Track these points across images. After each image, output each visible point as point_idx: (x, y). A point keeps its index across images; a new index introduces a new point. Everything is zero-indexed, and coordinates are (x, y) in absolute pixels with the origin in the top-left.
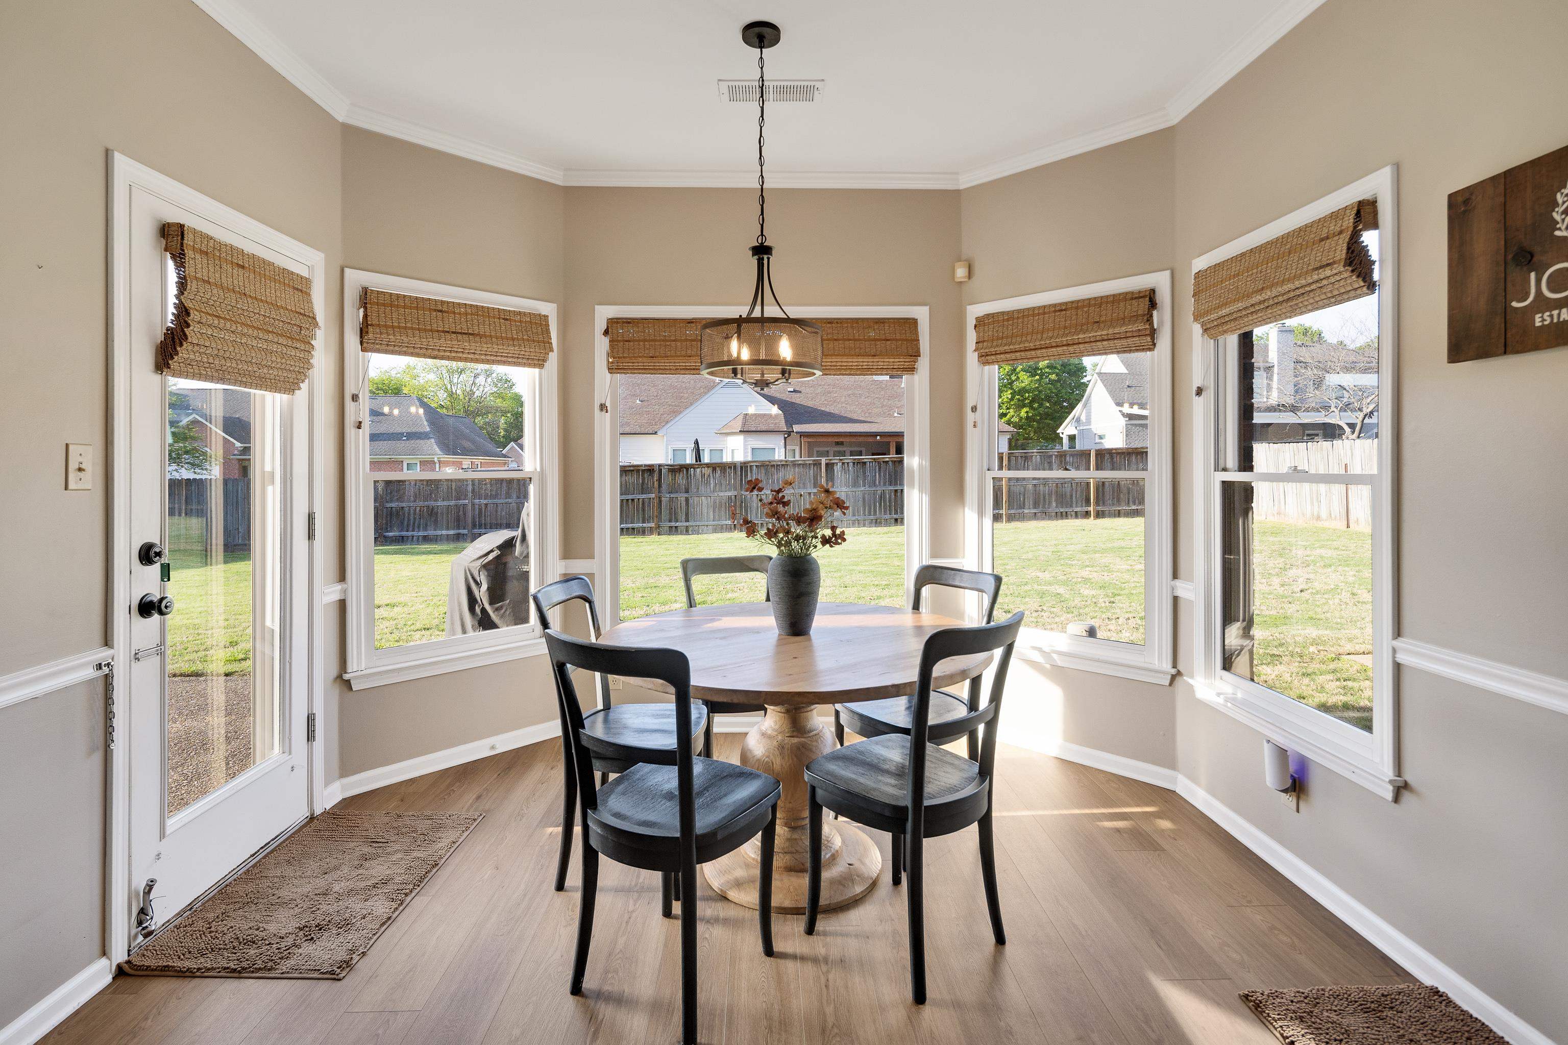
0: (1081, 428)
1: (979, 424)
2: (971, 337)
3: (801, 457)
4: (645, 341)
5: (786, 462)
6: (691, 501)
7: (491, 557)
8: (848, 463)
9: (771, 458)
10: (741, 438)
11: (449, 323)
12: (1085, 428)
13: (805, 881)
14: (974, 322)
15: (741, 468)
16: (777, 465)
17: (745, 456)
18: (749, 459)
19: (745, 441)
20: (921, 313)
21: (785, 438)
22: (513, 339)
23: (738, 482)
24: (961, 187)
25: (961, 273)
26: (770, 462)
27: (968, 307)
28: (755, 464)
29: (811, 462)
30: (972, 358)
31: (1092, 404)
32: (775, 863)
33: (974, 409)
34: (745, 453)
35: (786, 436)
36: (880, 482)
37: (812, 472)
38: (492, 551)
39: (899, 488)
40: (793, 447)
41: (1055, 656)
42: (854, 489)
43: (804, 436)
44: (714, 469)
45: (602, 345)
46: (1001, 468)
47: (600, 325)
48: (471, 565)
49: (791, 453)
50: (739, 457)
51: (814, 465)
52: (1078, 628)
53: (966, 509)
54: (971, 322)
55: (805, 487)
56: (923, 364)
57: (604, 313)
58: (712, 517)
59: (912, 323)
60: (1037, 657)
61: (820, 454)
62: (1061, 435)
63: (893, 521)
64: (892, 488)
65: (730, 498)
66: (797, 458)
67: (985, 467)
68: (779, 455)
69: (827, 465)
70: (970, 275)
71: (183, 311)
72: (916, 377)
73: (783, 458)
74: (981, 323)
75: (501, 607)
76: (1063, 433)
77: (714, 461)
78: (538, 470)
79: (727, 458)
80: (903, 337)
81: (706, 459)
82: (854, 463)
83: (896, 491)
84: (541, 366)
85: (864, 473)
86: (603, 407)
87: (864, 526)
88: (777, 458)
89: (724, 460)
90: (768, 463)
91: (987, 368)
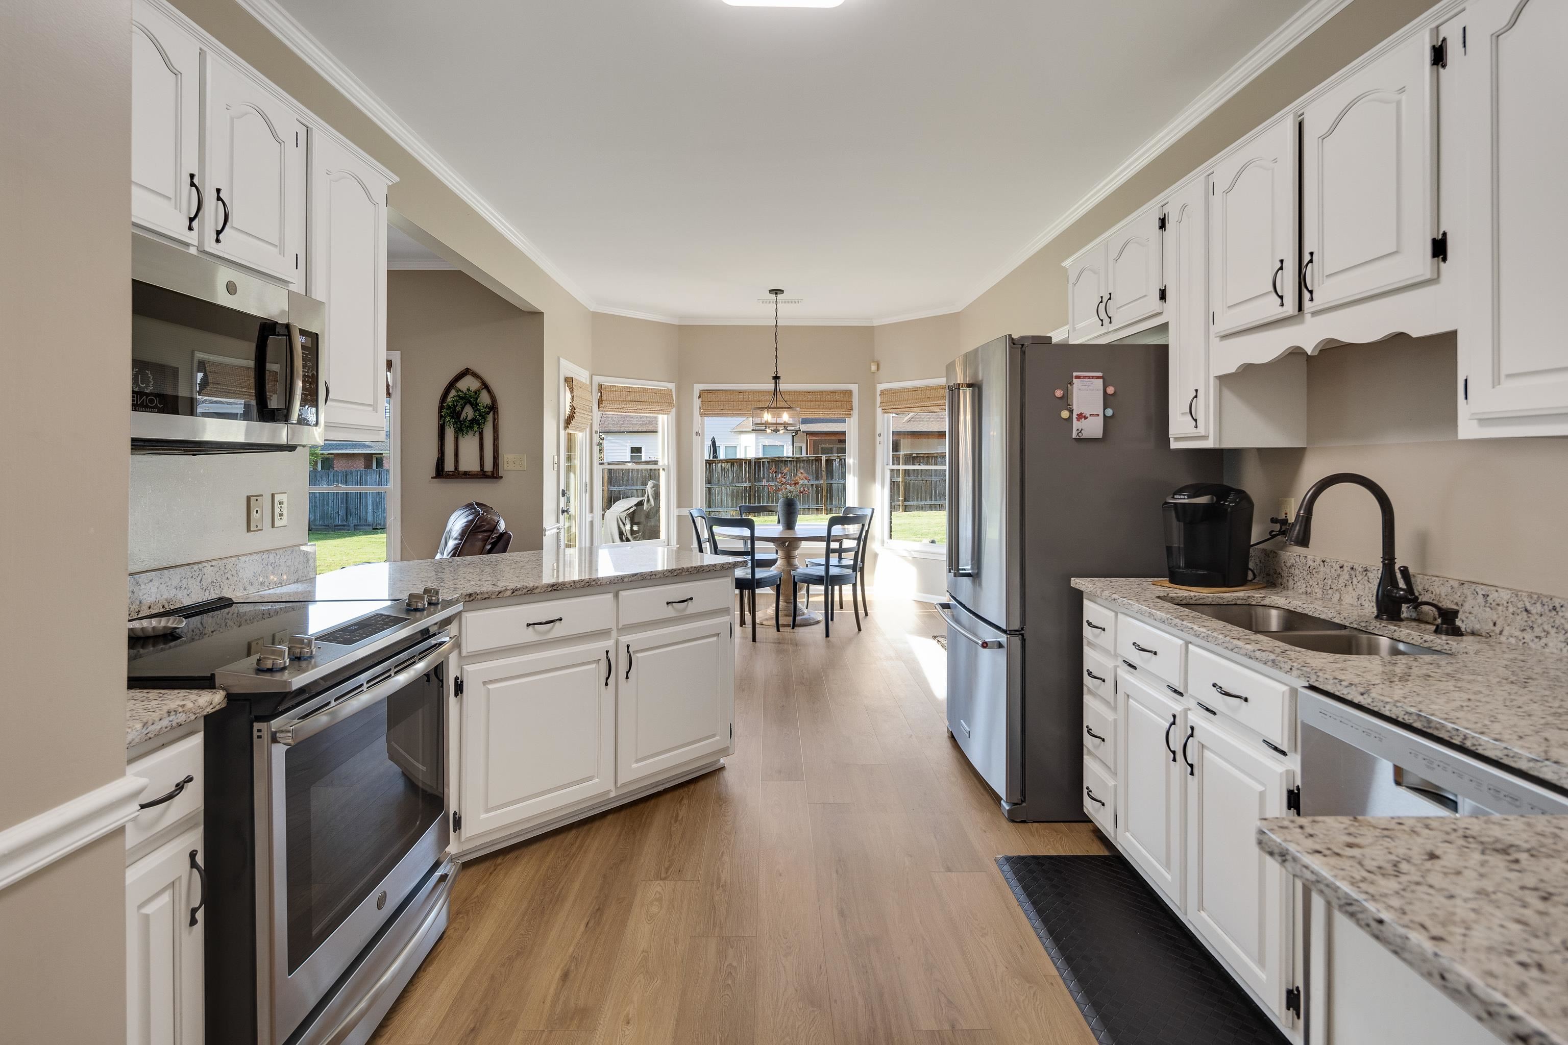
1: (882, 442)
2: (879, 399)
3: (807, 454)
4: (718, 401)
5: (793, 458)
6: (713, 491)
7: (631, 510)
9: (781, 455)
10: (753, 436)
11: (632, 397)
13: (791, 618)
14: (879, 393)
15: (755, 463)
16: (785, 461)
17: (757, 453)
18: (761, 455)
19: (757, 439)
20: (854, 388)
21: (793, 436)
22: (658, 402)
23: (753, 475)
24: (874, 325)
25: (874, 368)
26: (779, 458)
27: (878, 385)
28: (766, 460)
29: (814, 458)
30: (879, 411)
32: (780, 614)
33: (880, 435)
34: (757, 449)
35: (794, 434)
37: (814, 466)
38: (632, 507)
40: (800, 445)
41: (913, 553)
43: (810, 435)
44: (732, 464)
45: (697, 403)
46: (893, 464)
47: (696, 394)
48: (621, 514)
49: (798, 450)
50: (752, 454)
52: (926, 541)
53: (876, 484)
54: (878, 393)
56: (855, 413)
57: (698, 387)
58: (730, 504)
59: (849, 393)
60: (905, 554)
61: (824, 451)
65: (745, 488)
66: (804, 454)
67: (885, 464)
68: (788, 452)
69: (827, 460)
70: (878, 369)
71: (573, 409)
72: (852, 419)
73: (790, 455)
74: (883, 393)
75: (637, 536)
77: (730, 457)
78: (667, 464)
79: (740, 455)
80: (845, 400)
81: (722, 455)
84: (668, 414)
86: (697, 434)
88: (785, 455)
89: (738, 457)
90: (777, 459)
91: (886, 415)
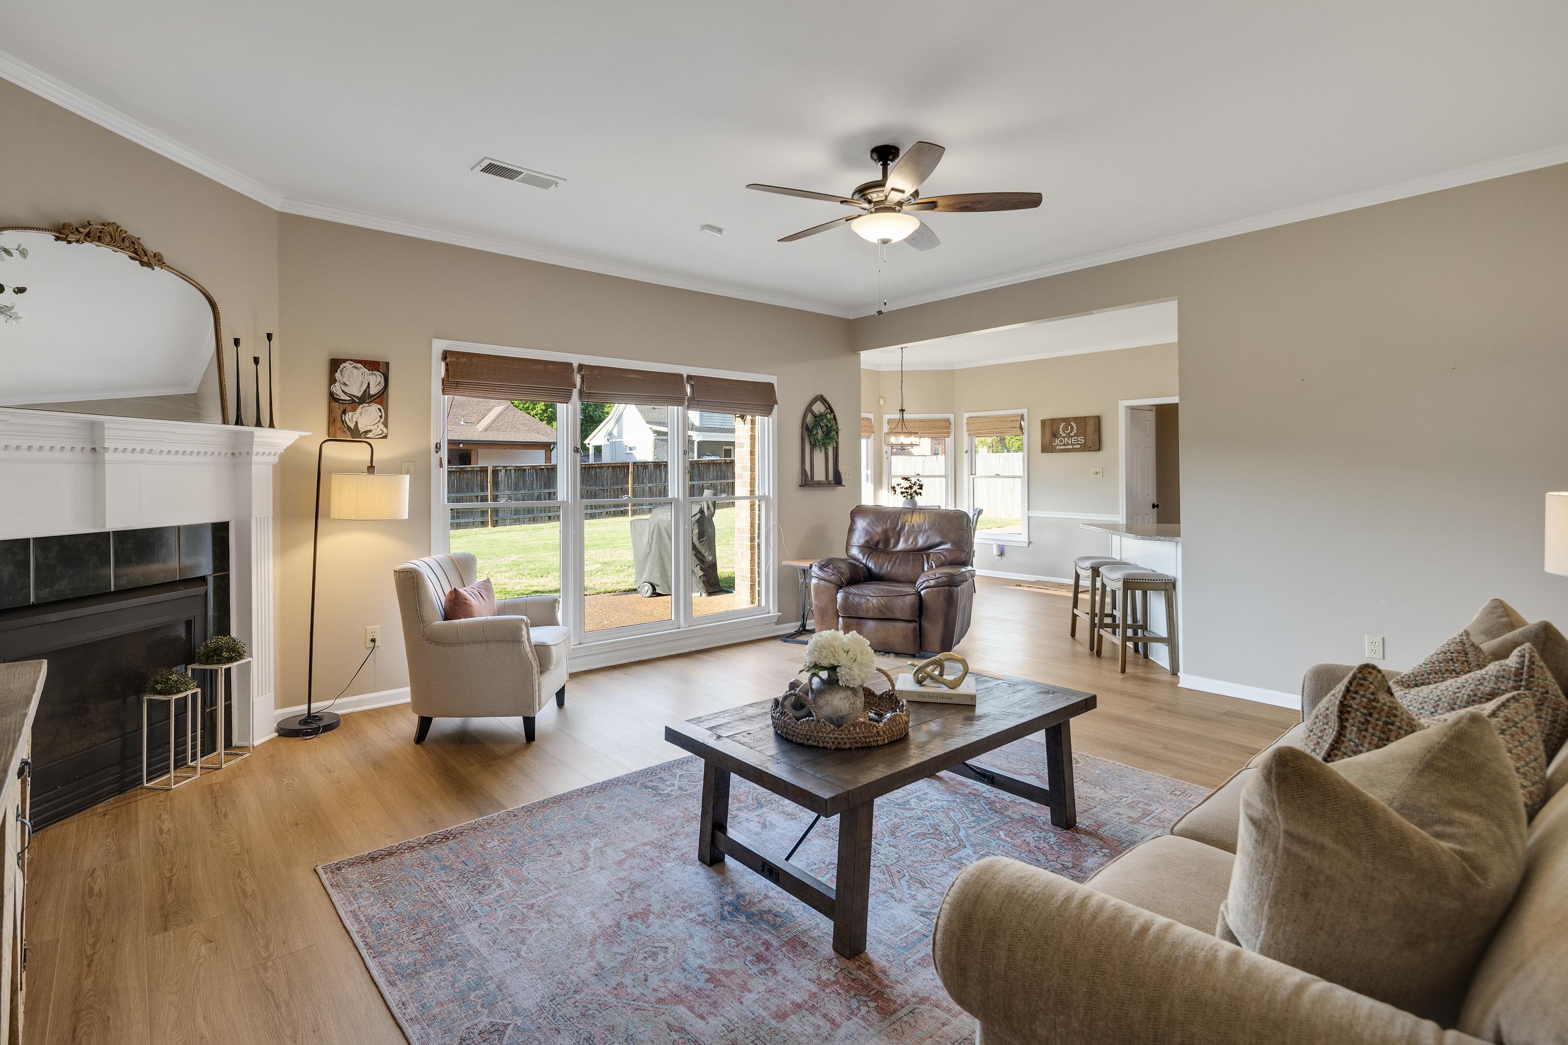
0: (613, 440)
8: (510, 470)
12: (616, 440)
29: (478, 469)
31: (624, 421)
36: (537, 486)
39: (552, 490)
42: (516, 492)
51: (481, 471)
55: (472, 491)
62: (587, 446)
63: (547, 518)
64: (546, 491)
70: (885, 403)
76: (589, 444)
82: (515, 470)
83: (550, 493)
85: (524, 477)
87: (524, 523)
